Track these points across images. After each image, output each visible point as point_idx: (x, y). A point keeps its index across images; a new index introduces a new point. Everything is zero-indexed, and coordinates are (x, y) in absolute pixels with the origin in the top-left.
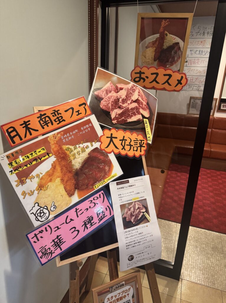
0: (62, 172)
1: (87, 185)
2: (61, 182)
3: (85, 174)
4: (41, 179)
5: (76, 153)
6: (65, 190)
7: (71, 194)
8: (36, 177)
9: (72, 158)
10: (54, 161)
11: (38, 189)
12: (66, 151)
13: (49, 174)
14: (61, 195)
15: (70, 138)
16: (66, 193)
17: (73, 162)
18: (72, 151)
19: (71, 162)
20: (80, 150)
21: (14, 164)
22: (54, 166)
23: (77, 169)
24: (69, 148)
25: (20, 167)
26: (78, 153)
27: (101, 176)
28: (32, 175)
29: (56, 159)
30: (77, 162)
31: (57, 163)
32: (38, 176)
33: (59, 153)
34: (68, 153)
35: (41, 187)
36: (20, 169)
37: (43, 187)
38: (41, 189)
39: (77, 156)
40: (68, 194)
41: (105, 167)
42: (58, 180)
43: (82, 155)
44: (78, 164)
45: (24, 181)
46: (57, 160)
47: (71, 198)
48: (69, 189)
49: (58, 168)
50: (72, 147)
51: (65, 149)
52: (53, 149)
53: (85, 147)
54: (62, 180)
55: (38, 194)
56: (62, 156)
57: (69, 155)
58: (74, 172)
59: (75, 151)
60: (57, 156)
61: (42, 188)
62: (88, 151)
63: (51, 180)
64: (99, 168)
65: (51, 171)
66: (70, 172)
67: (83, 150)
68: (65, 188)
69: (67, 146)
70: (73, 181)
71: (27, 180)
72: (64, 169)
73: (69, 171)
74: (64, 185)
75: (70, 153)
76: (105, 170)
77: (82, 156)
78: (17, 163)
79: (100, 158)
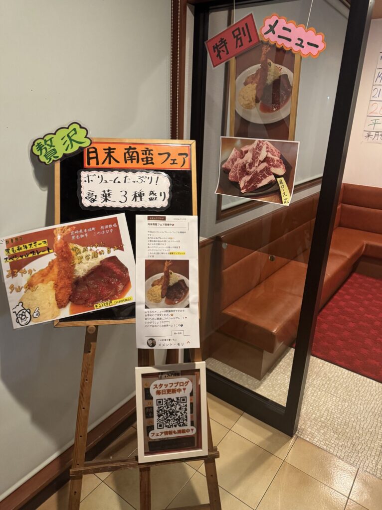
0: (58, 275)
1: (85, 301)
2: (54, 287)
3: (88, 286)
4: (32, 277)
5: (84, 257)
6: (56, 298)
7: (61, 305)
8: (28, 273)
9: (76, 261)
10: (53, 259)
11: (26, 287)
12: (72, 251)
13: (42, 273)
14: (49, 303)
15: (82, 236)
16: (56, 302)
17: (77, 267)
18: (79, 253)
19: (74, 266)
20: (91, 254)
21: (11, 252)
22: (51, 265)
23: (79, 277)
24: (77, 248)
25: (16, 256)
26: (87, 257)
27: (108, 294)
28: (25, 269)
29: (56, 257)
30: (82, 268)
31: (57, 263)
32: (30, 271)
33: (62, 251)
34: (74, 253)
35: (30, 286)
36: (15, 259)
37: (32, 286)
38: (29, 288)
39: (84, 260)
40: (58, 304)
41: (119, 284)
42: (52, 283)
43: (92, 262)
44: (83, 271)
45: (15, 273)
46: (58, 259)
47: (61, 309)
48: (61, 298)
49: (56, 270)
50: (81, 248)
51: (71, 248)
52: (56, 245)
53: (98, 251)
54: (56, 285)
55: (25, 292)
56: (65, 256)
57: (73, 257)
58: (74, 279)
59: (84, 254)
60: (58, 255)
61: (31, 288)
62: (101, 257)
63: (43, 281)
64: (109, 283)
65: (46, 271)
66: (69, 278)
67: (95, 255)
68: (56, 296)
69: (75, 245)
70: (69, 290)
71: (19, 273)
72: (63, 272)
73: (68, 276)
74: (56, 291)
75: (77, 254)
76: (117, 288)
77: (90, 263)
78: (13, 251)
79: (114, 270)
